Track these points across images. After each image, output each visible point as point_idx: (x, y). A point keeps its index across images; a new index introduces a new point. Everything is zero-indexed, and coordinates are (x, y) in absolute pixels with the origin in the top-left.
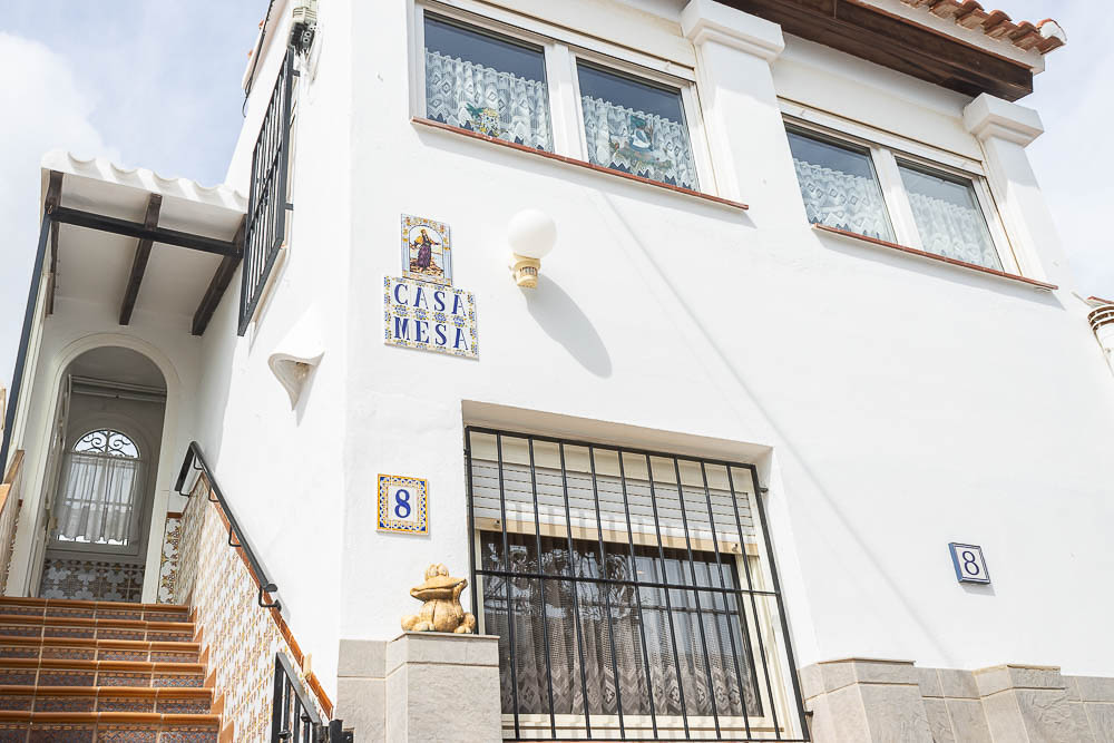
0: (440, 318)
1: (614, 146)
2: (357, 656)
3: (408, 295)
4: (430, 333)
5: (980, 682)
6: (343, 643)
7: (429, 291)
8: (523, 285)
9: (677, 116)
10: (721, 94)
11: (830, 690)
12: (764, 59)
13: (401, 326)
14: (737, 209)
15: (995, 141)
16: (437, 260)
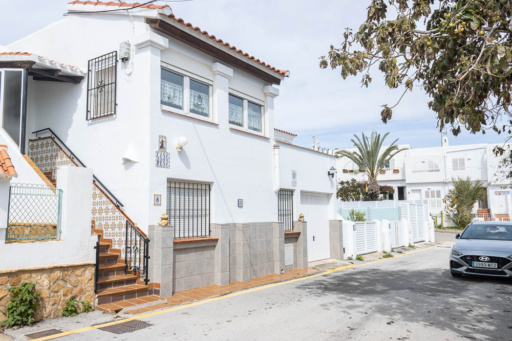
0: (164, 160)
1: (194, 105)
2: (151, 228)
3: (159, 155)
4: (163, 163)
5: (237, 225)
6: (149, 226)
7: (163, 153)
8: (179, 152)
9: (207, 93)
10: (218, 90)
11: (215, 228)
12: (228, 78)
13: (158, 162)
14: (216, 125)
15: (269, 97)
16: (164, 146)
